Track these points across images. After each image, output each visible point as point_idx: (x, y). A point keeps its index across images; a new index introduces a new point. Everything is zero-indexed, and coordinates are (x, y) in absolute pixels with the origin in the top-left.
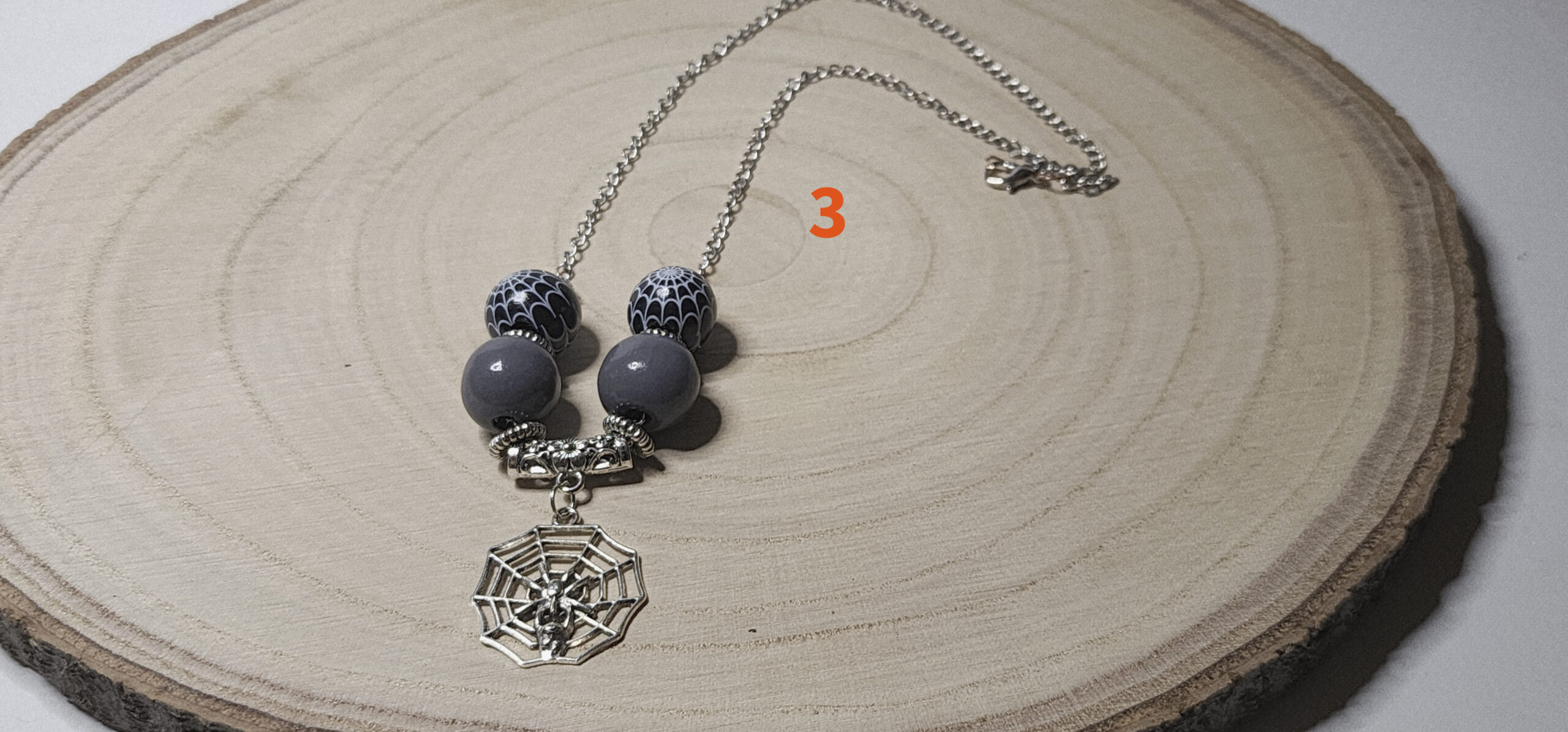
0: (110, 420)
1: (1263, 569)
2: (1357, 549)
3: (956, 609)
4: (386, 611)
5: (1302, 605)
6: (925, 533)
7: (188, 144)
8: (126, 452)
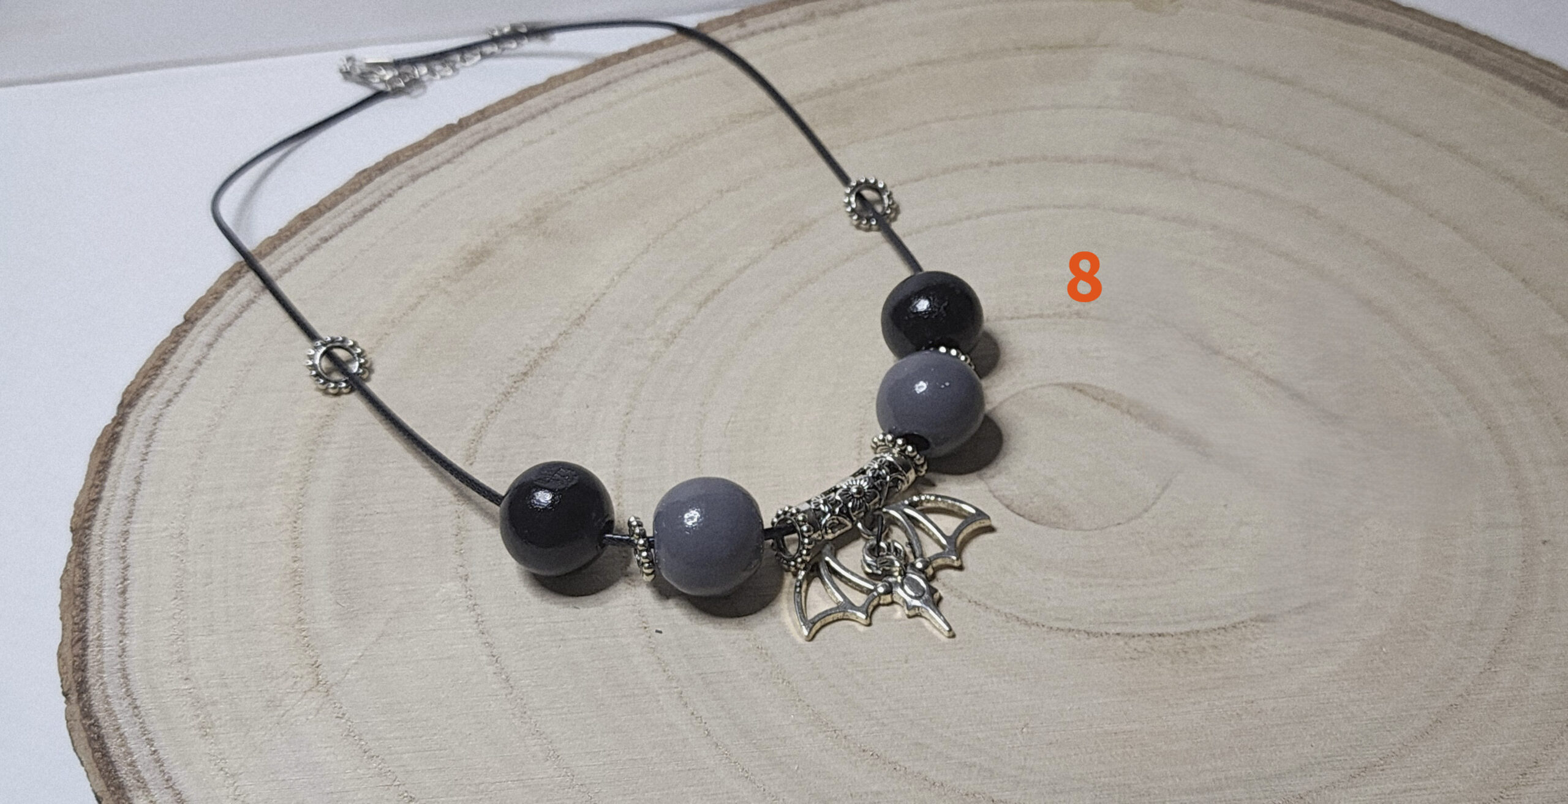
0: (319, 670)
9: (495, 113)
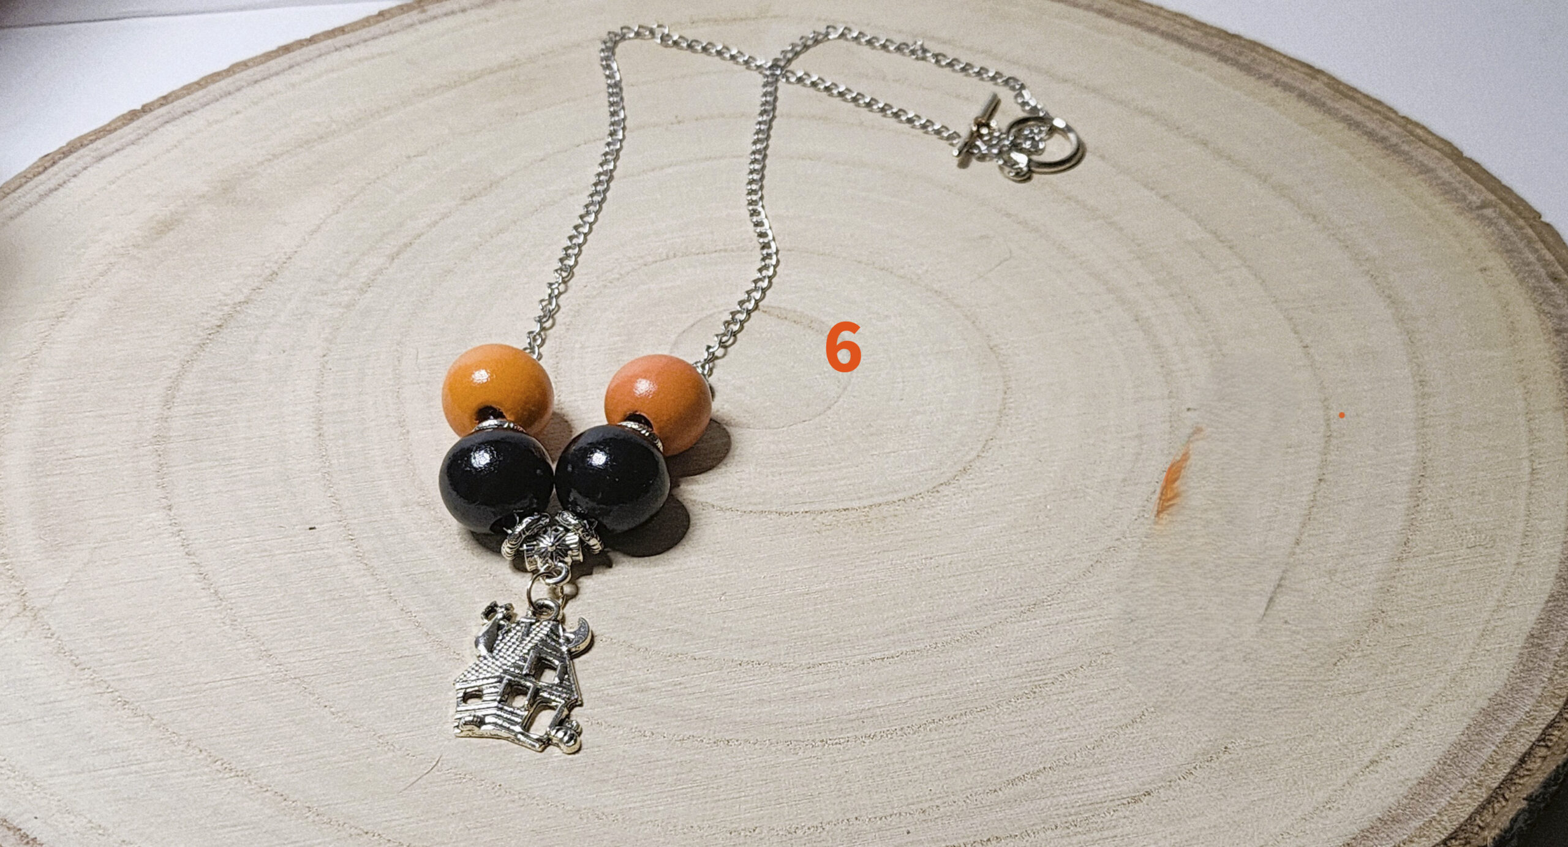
0: (25, 598)
1: (1422, 774)
2: (1531, 748)
3: (1056, 827)
4: (367, 833)
5: (1470, 818)
6: (1013, 732)
7: (113, 259)
8: (46, 638)
9: (178, 98)
